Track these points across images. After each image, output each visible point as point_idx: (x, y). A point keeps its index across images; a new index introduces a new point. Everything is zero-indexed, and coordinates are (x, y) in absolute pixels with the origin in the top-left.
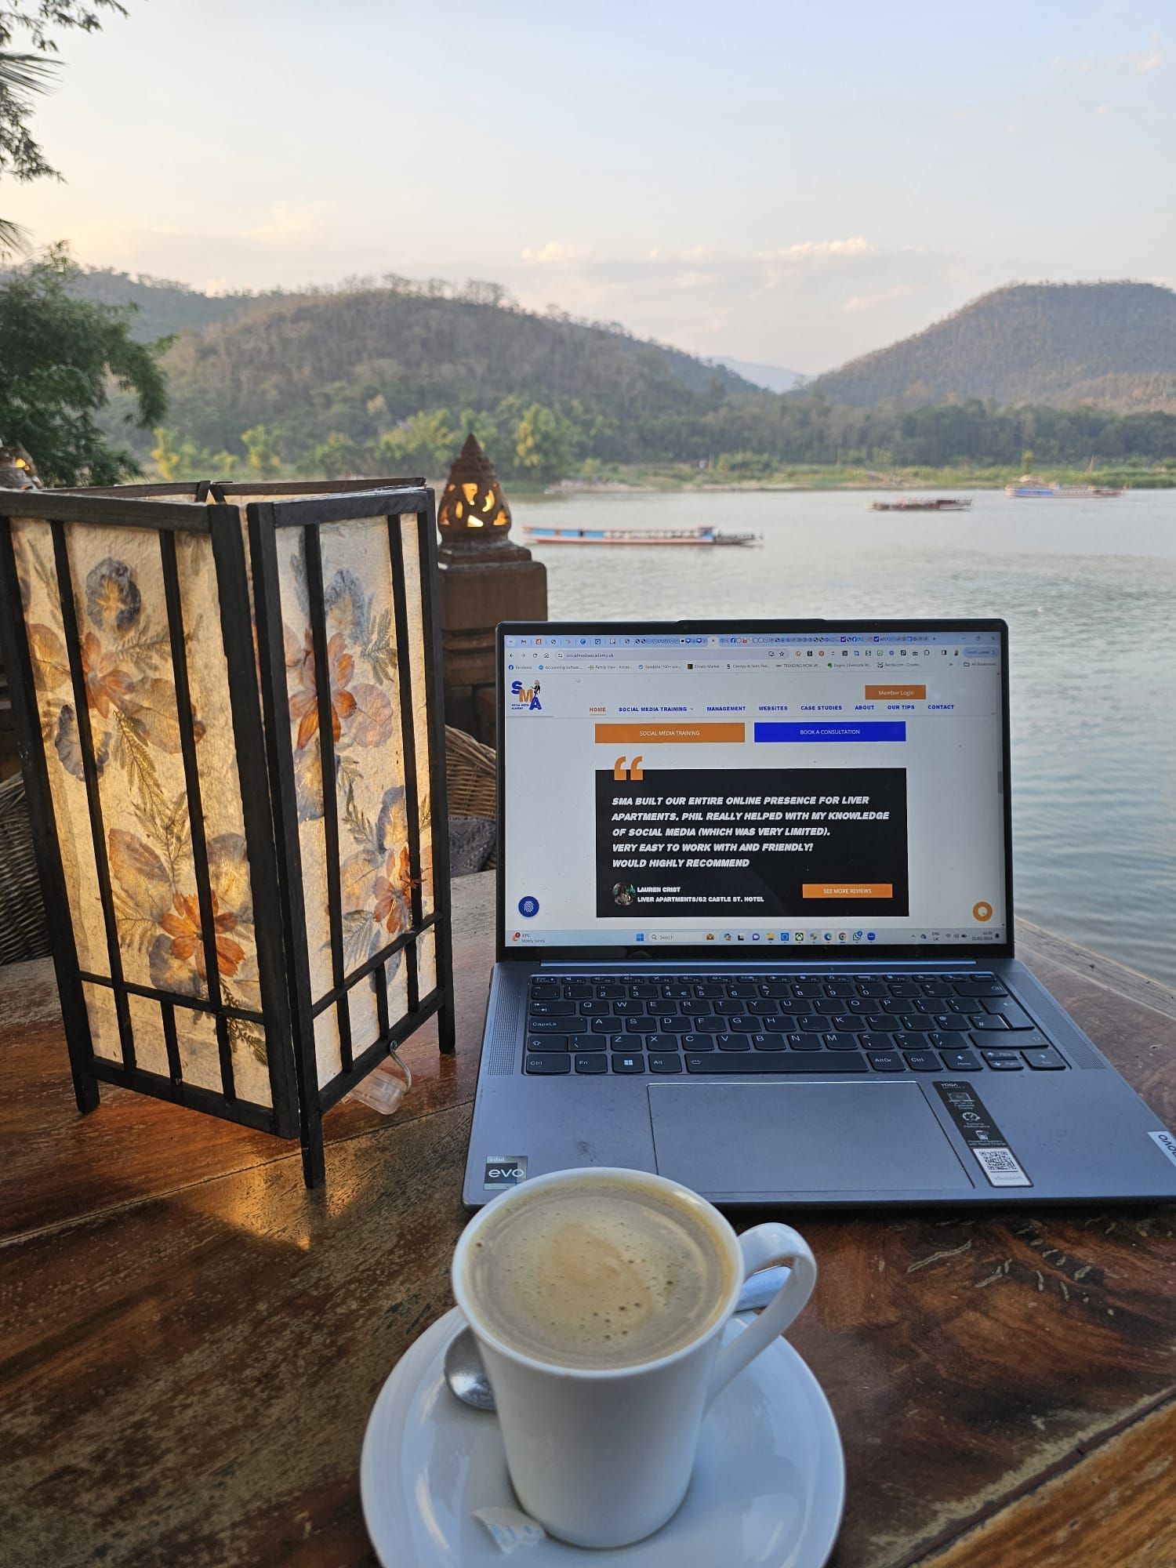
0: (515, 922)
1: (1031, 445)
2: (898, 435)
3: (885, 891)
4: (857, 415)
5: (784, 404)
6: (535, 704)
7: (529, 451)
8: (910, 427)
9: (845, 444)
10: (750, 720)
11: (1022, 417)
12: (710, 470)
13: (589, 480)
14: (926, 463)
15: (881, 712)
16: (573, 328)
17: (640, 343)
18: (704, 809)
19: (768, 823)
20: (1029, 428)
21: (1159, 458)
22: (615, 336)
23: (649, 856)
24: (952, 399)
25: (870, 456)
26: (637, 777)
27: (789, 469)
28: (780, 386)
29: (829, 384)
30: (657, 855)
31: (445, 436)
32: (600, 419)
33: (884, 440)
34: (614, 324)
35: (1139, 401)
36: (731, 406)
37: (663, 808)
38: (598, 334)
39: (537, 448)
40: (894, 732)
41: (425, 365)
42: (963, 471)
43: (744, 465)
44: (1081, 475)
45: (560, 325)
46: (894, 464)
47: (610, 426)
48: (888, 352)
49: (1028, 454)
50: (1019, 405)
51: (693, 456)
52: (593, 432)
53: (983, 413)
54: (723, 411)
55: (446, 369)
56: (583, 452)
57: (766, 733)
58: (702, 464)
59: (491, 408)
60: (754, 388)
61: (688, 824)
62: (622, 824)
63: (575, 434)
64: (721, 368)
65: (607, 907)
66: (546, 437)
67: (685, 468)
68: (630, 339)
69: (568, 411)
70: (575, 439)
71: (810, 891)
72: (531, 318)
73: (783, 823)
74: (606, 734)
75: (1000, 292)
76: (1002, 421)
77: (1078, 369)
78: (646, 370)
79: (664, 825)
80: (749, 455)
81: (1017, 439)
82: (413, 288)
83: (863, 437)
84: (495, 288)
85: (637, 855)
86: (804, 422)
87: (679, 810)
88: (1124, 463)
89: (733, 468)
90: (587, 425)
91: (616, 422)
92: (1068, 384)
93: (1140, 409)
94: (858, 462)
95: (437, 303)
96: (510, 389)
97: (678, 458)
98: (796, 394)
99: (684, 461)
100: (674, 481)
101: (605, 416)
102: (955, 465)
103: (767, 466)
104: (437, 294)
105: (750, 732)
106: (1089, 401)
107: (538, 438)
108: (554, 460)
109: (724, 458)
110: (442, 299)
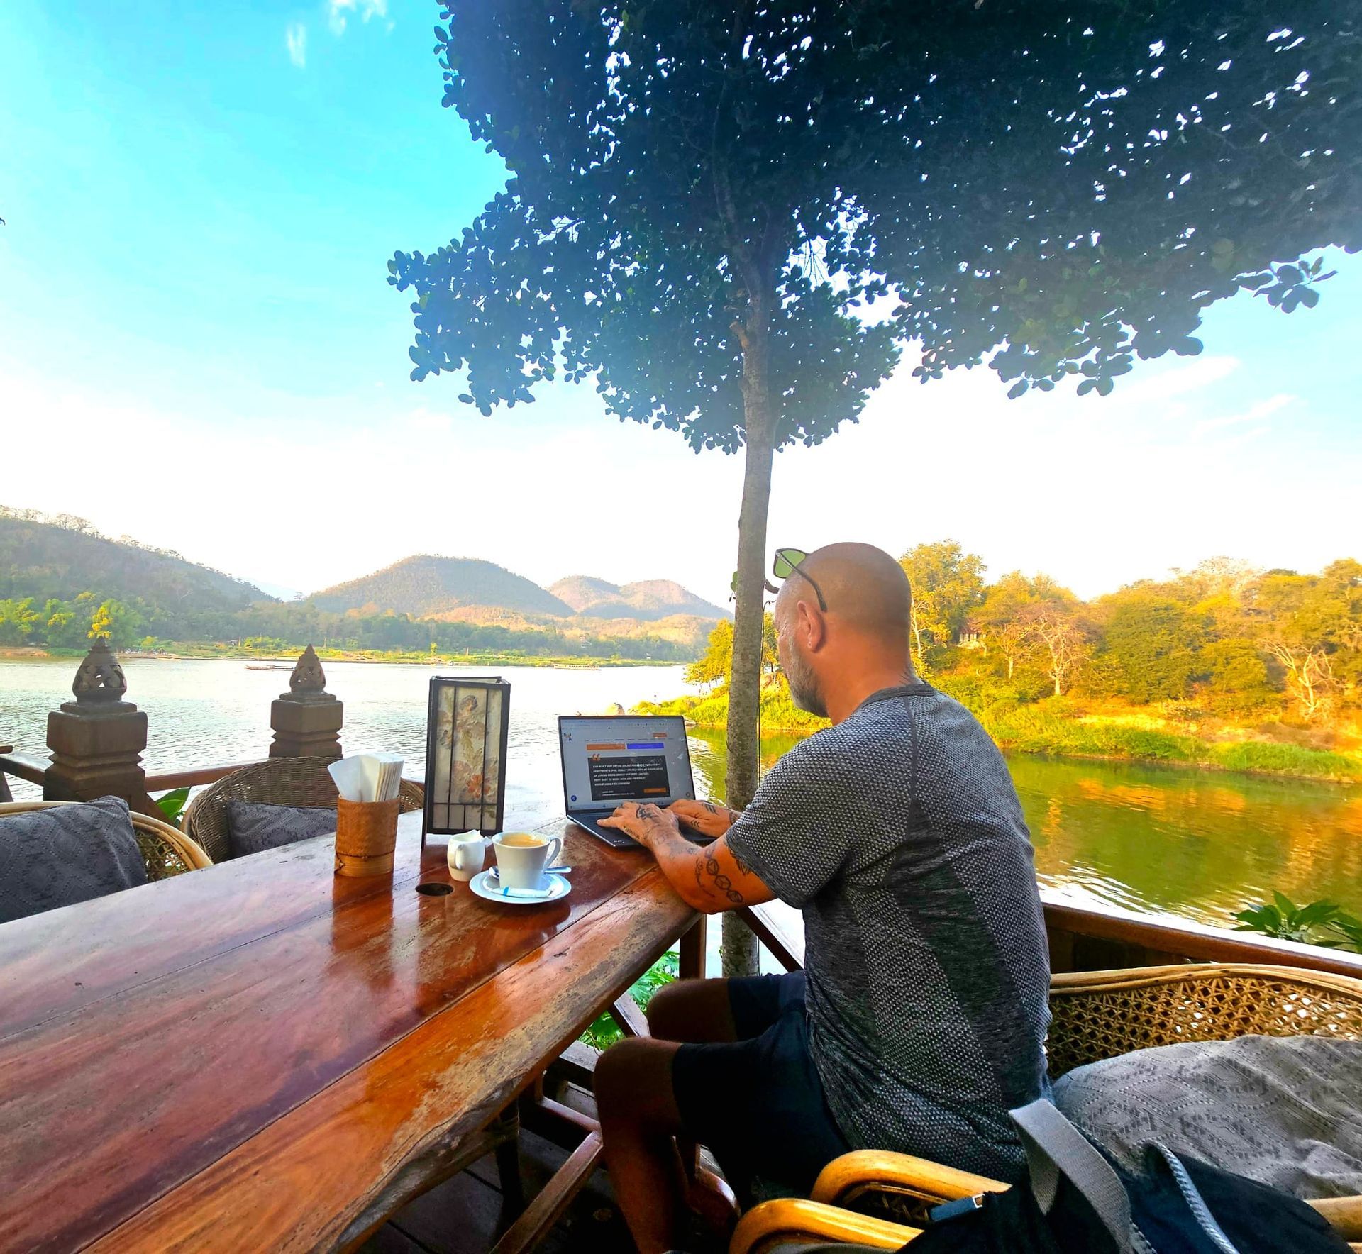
0: (571, 803)
1: (436, 641)
2: (361, 631)
3: (664, 790)
4: (335, 618)
5: (290, 609)
6: (570, 739)
7: (103, 628)
8: (367, 626)
9: (328, 635)
10: (626, 743)
11: (430, 625)
12: (239, 647)
13: (149, 651)
14: (378, 648)
15: (657, 740)
16: (141, 551)
17: (190, 565)
18: (617, 768)
19: (634, 772)
20: (434, 631)
21: (501, 650)
22: (172, 559)
23: (604, 782)
24: (390, 613)
25: (344, 643)
26: (599, 760)
27: (294, 648)
28: (287, 597)
29: (316, 598)
30: (607, 782)
31: (30, 615)
32: (158, 610)
33: (352, 634)
34: (171, 551)
35: (488, 620)
36: (254, 609)
37: (606, 768)
38: (159, 557)
39: (108, 627)
40: (661, 746)
41: (14, 566)
42: (399, 653)
43: (263, 645)
44: (462, 658)
45: (131, 549)
46: (359, 648)
47: (166, 616)
48: (353, 584)
49: (434, 645)
50: (427, 619)
51: (227, 639)
52: (152, 619)
53: (408, 621)
54: (249, 611)
55: (34, 570)
56: (144, 632)
57: (630, 747)
58: (234, 642)
59: (70, 599)
60: (269, 598)
61: (613, 773)
62: (596, 773)
63: (139, 620)
64: (247, 584)
65: (594, 798)
66: (116, 620)
67: (222, 646)
68: (183, 561)
69: (134, 605)
70: (138, 623)
71: (646, 791)
72: (108, 542)
73: (637, 772)
74: (590, 747)
75: (414, 557)
76: (419, 627)
77: (456, 601)
78: (194, 582)
79: (607, 773)
80: (267, 639)
81: (427, 636)
82: (11, 513)
83: (339, 632)
84: (81, 520)
85: (601, 782)
86: (302, 621)
87: (611, 769)
88: (484, 652)
89: (255, 646)
90: (148, 614)
91: (170, 613)
92: (452, 609)
93: (488, 624)
94: (336, 646)
95: (32, 525)
96: (87, 588)
97: (216, 638)
98: (298, 603)
99: (220, 641)
100: (214, 653)
101: (162, 609)
102: (395, 649)
103: (278, 646)
104: (30, 519)
105: (626, 746)
106: (463, 619)
107: (111, 619)
108: (121, 636)
109: (249, 641)
110: (35, 522)
